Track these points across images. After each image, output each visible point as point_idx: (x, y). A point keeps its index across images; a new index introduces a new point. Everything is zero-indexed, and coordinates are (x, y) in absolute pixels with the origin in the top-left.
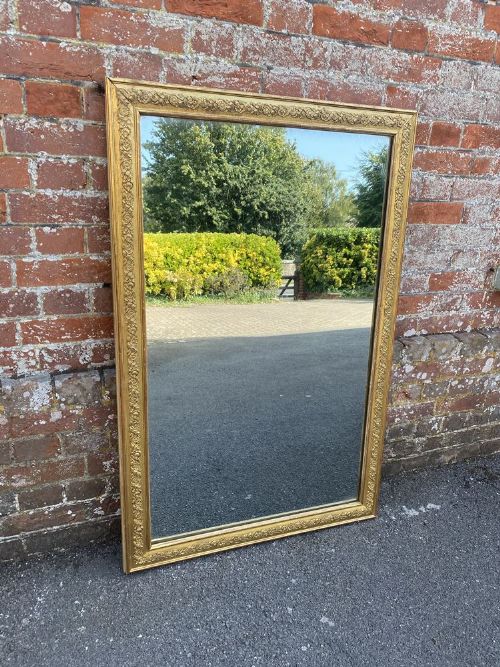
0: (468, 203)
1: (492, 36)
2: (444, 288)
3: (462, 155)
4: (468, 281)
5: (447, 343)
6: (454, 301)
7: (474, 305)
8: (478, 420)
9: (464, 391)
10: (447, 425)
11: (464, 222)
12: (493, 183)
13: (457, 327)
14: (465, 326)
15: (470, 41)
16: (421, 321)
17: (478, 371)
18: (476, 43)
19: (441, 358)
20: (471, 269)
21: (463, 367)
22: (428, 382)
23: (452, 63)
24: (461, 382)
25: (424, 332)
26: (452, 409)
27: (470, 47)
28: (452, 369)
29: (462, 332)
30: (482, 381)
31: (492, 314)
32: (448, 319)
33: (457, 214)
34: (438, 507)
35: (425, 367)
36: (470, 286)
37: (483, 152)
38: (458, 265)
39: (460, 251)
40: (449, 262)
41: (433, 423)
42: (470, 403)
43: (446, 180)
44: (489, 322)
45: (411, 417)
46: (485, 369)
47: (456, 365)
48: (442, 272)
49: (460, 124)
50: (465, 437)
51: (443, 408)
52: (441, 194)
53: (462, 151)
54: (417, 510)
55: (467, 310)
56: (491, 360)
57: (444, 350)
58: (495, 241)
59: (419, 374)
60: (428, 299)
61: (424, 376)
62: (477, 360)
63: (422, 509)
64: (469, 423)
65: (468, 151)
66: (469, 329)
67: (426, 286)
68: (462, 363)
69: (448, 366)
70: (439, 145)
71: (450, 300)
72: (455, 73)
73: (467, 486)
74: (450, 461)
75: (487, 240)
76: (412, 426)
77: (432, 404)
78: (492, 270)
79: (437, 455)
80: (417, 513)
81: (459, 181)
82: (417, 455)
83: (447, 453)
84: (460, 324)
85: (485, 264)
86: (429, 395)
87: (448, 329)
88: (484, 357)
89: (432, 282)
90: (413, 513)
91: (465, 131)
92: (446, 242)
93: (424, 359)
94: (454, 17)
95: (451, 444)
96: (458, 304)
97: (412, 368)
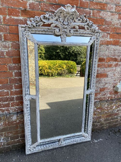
0: (108, 73)
1: (112, 40)
2: (103, 91)
3: (106, 64)
4: (109, 89)
5: (104, 103)
6: (106, 94)
7: (110, 94)
8: (112, 119)
9: (109, 113)
10: (105, 120)
11: (107, 77)
12: (114, 69)
13: (106, 99)
14: (109, 99)
15: (106, 41)
16: (98, 98)
17: (112, 109)
18: (108, 41)
19: (103, 106)
20: (109, 87)
21: (108, 108)
22: (100, 111)
23: (102, 46)
24: (108, 111)
25: (99, 100)
26: (106, 117)
27: (106, 42)
28: (106, 108)
29: (108, 100)
30: (113, 111)
31: (115, 96)
32: (104, 97)
33: (105, 76)
34: (102, 140)
35: (99, 108)
36: (109, 90)
37: (111, 63)
38: (106, 86)
39: (106, 83)
40: (104, 86)
41: (102, 120)
42: (110, 115)
43: (103, 69)
44: (114, 97)
45: (96, 119)
46: (113, 108)
47: (106, 107)
48: (103, 88)
49: (105, 58)
50: (109, 123)
51: (104, 117)
52: (101, 72)
53: (106, 63)
54: (97, 140)
55: (109, 95)
56: (115, 106)
57: (103, 105)
58: (115, 81)
59: (98, 110)
60: (100, 93)
61: (99, 110)
62: (111, 106)
63: (98, 140)
64: (110, 120)
65: (107, 63)
66: (110, 99)
67: (99, 91)
68: (108, 107)
69: (104, 108)
70: (101, 62)
71: (105, 93)
72: (103, 48)
73: (109, 135)
74: (106, 128)
75: (113, 80)
76: (97, 121)
77: (101, 116)
78: (114, 87)
79: (103, 127)
80: (97, 141)
81: (106, 69)
82: (98, 127)
83: (105, 126)
84: (107, 98)
85: (113, 85)
86: (100, 114)
87: (104, 99)
88: (113, 105)
89: (100, 90)
90: (96, 141)
91: (106, 59)
92: (103, 81)
93: (99, 107)
94: (103, 37)
95: (106, 124)
96: (107, 94)
97: (96, 109)
